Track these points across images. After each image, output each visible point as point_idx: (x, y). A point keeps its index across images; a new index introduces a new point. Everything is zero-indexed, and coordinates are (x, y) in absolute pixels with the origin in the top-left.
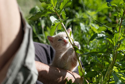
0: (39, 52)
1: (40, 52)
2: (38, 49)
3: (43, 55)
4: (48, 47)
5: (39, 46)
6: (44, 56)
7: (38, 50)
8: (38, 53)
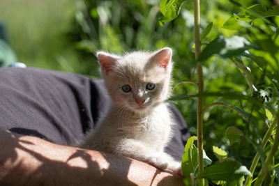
0: (53, 99)
1: (58, 100)
2: (51, 91)
3: (68, 106)
4: (83, 82)
5: (54, 81)
6: (70, 110)
7: (52, 95)
8: (52, 101)
